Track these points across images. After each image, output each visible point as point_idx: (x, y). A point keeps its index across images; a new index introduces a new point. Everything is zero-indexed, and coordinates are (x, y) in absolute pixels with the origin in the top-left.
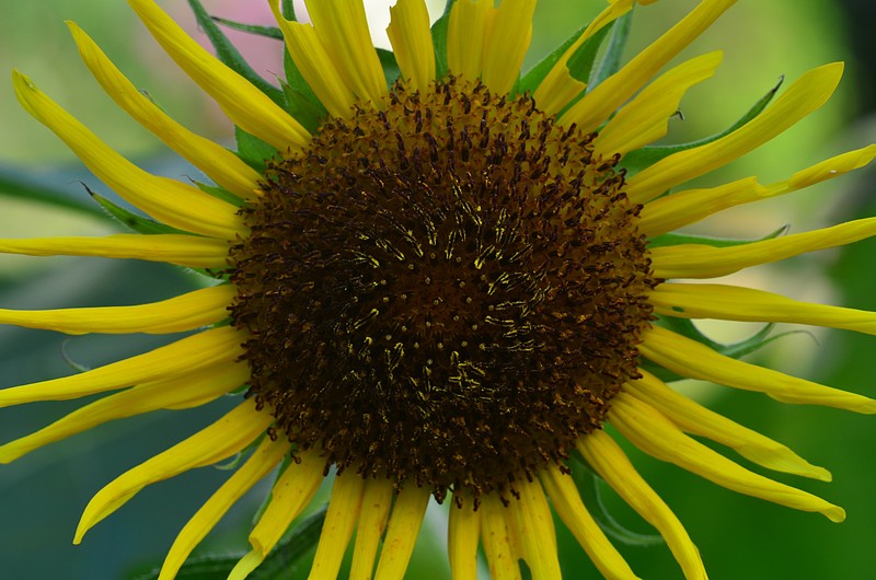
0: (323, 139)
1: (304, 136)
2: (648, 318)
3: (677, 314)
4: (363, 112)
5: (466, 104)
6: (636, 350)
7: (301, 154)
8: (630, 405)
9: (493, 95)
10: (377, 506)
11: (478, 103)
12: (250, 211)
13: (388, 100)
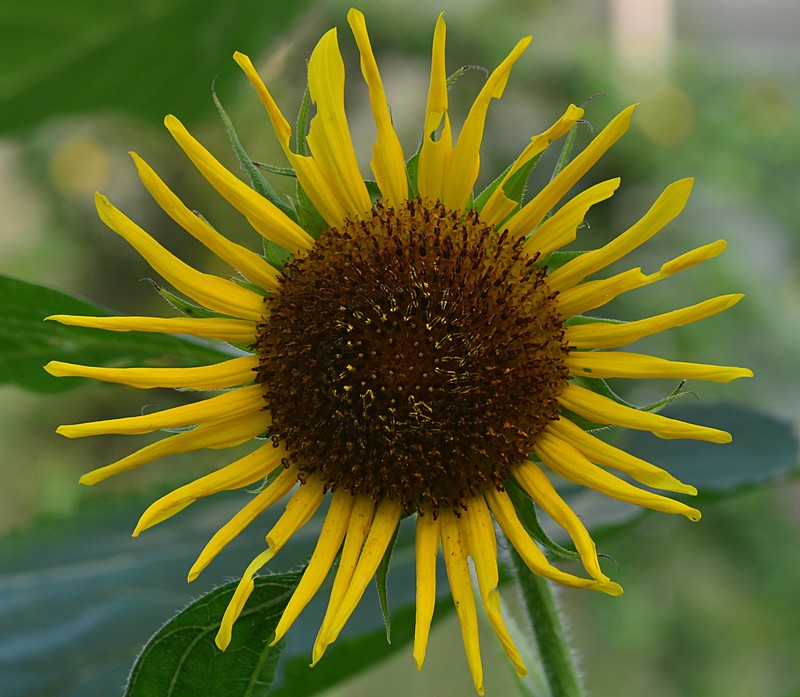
0: (323, 244)
1: (310, 242)
2: (565, 377)
3: (587, 374)
4: (352, 224)
5: (427, 217)
6: (556, 400)
7: (307, 255)
8: (552, 442)
9: (447, 210)
10: (362, 516)
11: (436, 216)
12: (271, 299)
13: (371, 214)
